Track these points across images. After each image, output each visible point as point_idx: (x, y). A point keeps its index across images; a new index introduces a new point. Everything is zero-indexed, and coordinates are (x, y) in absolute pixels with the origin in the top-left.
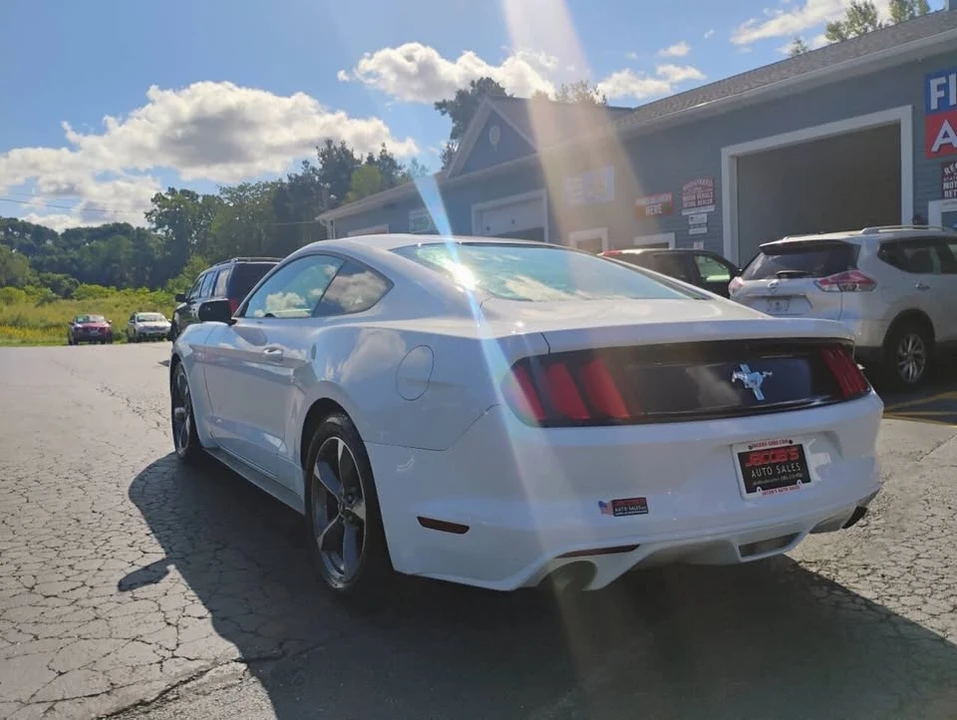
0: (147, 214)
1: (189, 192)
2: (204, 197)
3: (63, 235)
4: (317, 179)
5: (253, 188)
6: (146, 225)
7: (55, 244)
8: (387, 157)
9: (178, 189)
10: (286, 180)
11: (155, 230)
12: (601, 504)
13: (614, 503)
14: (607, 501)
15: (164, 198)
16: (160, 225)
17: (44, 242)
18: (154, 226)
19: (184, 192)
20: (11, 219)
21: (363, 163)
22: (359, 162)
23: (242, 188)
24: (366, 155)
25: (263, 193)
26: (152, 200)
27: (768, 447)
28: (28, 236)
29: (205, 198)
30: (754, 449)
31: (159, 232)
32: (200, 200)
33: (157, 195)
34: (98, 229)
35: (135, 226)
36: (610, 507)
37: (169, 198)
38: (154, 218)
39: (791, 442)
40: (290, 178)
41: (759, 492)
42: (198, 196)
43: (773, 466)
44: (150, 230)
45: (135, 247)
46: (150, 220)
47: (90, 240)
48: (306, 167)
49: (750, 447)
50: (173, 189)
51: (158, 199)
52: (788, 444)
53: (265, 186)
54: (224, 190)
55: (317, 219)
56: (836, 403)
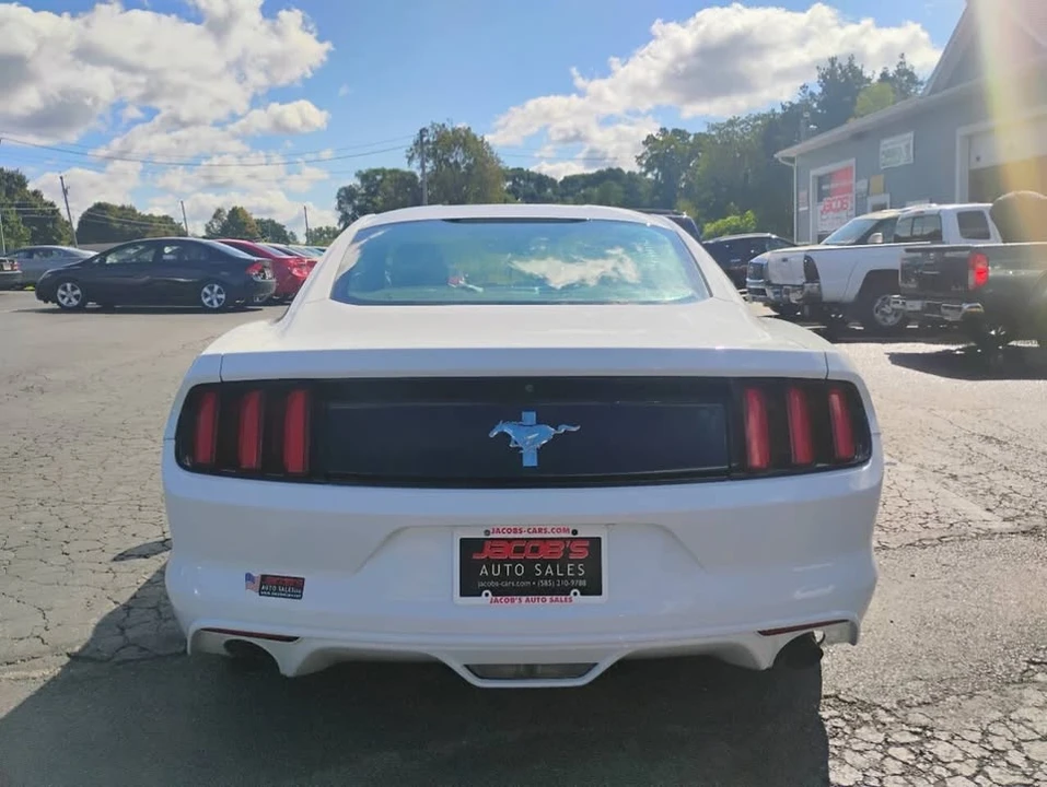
0: (638, 158)
1: (680, 131)
2: (695, 135)
3: (561, 183)
4: (815, 105)
5: (743, 122)
6: (637, 170)
7: (554, 193)
8: (907, 70)
9: (670, 129)
10: (779, 110)
11: (645, 174)
12: (249, 577)
13: (264, 578)
14: (257, 574)
15: (654, 139)
16: (650, 167)
17: (545, 190)
18: (643, 170)
19: (676, 132)
20: (518, 169)
21: (874, 81)
22: (869, 80)
23: (731, 123)
24: (879, 71)
25: (754, 127)
26: (643, 143)
27: (525, 535)
28: (532, 185)
29: (697, 136)
30: (491, 536)
31: (649, 176)
32: (691, 138)
33: (648, 137)
34: (592, 175)
35: (626, 170)
36: (258, 584)
37: (661, 139)
38: (644, 162)
39: (575, 532)
40: (783, 107)
41: (485, 599)
42: (689, 135)
43: (529, 564)
44: (641, 174)
45: (626, 192)
46: (640, 164)
47: (584, 187)
48: (804, 92)
49: (487, 532)
50: (665, 129)
51: (650, 140)
52: (570, 535)
53: (756, 119)
54: (714, 127)
55: (776, 156)
56: (723, 480)
